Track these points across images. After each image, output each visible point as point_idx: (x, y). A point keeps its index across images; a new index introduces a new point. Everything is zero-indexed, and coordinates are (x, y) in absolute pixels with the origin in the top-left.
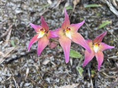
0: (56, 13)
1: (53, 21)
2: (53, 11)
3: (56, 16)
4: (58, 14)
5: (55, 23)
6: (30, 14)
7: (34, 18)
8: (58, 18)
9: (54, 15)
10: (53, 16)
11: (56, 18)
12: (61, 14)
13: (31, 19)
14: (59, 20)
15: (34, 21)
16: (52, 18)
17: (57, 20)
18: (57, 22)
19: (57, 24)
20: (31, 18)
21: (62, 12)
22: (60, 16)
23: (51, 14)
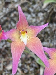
0: (35, 6)
1: (29, 16)
2: (31, 3)
3: (35, 10)
4: (37, 7)
5: (31, 19)
6: (4, 4)
7: (8, 10)
8: (37, 13)
9: (32, 8)
10: (30, 9)
11: (34, 13)
12: (41, 7)
13: (4, 11)
14: (37, 15)
15: (7, 13)
16: (29, 12)
17: (34, 15)
18: (33, 18)
19: (34, 20)
20: (4, 9)
21: (43, 5)
22: (40, 10)
23: (29, 7)
